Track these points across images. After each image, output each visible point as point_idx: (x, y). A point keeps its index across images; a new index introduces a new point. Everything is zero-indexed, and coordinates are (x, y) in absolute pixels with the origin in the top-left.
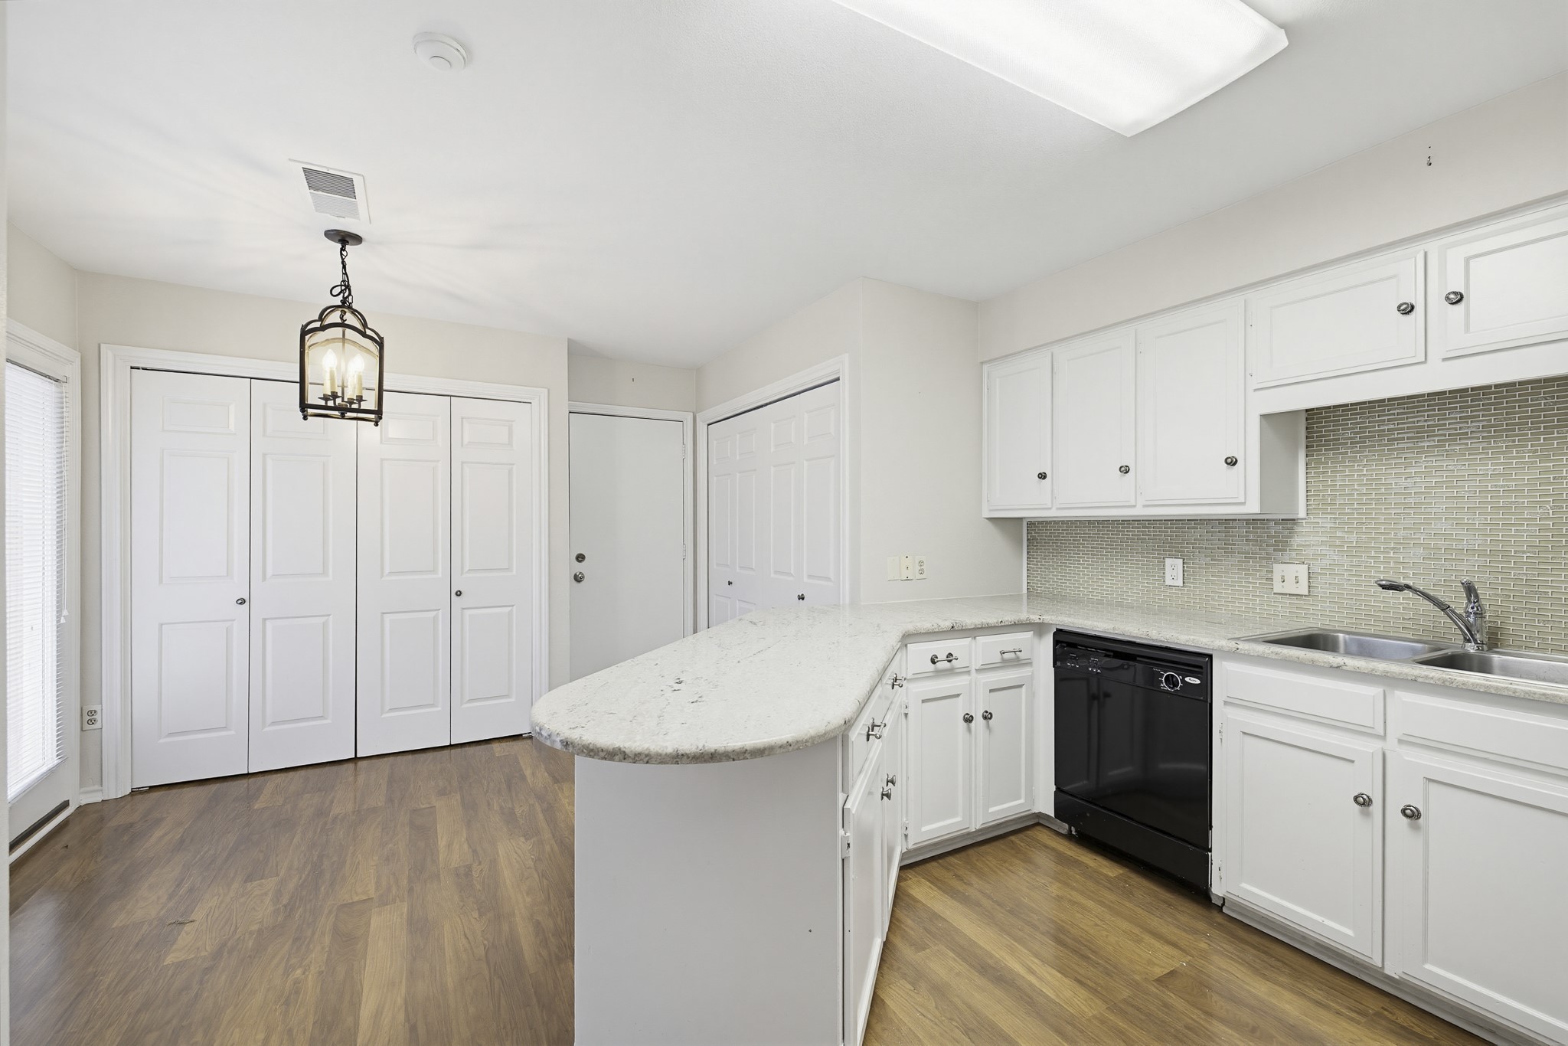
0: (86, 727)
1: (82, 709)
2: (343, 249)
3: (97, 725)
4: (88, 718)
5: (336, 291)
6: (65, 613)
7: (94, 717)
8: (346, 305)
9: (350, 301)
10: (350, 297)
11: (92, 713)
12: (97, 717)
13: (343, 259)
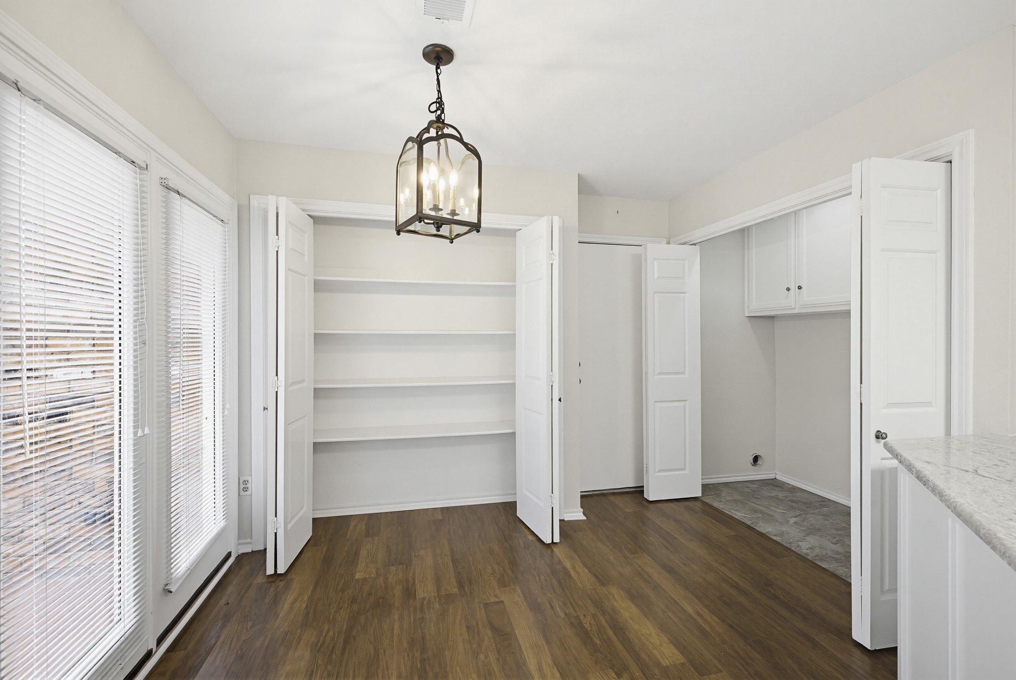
0: (242, 493)
1: (239, 479)
2: (438, 68)
3: (248, 493)
4: (244, 486)
5: (433, 108)
6: (228, 406)
7: (246, 486)
8: (439, 122)
9: (443, 118)
10: (443, 115)
11: (246, 482)
12: (249, 485)
13: (438, 76)
